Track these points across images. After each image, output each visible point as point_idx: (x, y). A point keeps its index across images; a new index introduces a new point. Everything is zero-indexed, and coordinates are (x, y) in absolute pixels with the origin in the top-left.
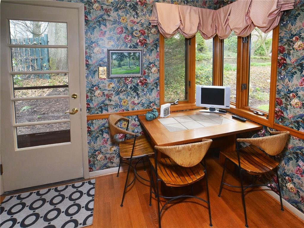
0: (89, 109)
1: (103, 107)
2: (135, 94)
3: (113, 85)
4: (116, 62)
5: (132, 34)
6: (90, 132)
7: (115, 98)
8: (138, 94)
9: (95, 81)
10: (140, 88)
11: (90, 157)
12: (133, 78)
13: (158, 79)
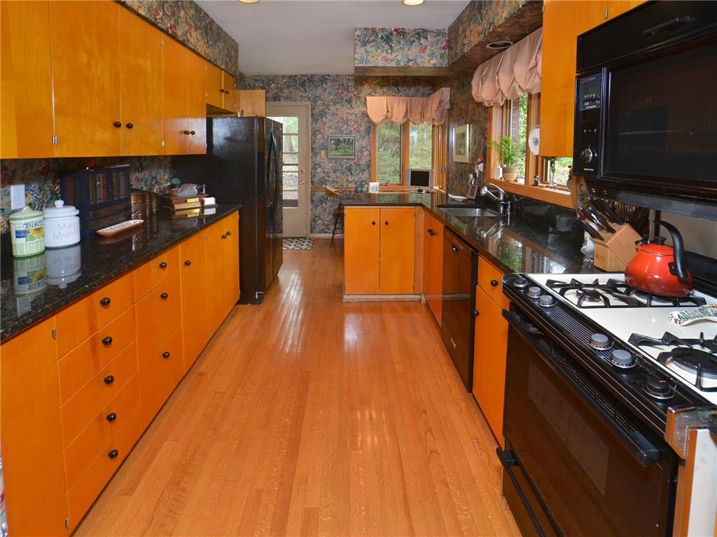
0: (312, 182)
1: (323, 181)
2: (349, 173)
3: (331, 165)
4: (334, 146)
5: (347, 123)
6: (312, 201)
7: (333, 175)
8: (351, 173)
9: (318, 160)
10: (353, 168)
11: (312, 221)
12: (348, 159)
13: (370, 161)
